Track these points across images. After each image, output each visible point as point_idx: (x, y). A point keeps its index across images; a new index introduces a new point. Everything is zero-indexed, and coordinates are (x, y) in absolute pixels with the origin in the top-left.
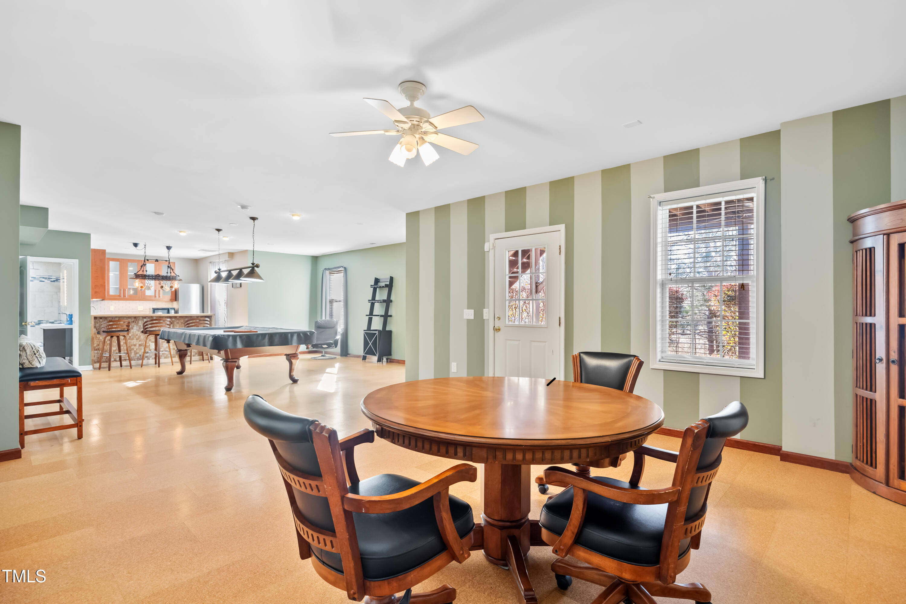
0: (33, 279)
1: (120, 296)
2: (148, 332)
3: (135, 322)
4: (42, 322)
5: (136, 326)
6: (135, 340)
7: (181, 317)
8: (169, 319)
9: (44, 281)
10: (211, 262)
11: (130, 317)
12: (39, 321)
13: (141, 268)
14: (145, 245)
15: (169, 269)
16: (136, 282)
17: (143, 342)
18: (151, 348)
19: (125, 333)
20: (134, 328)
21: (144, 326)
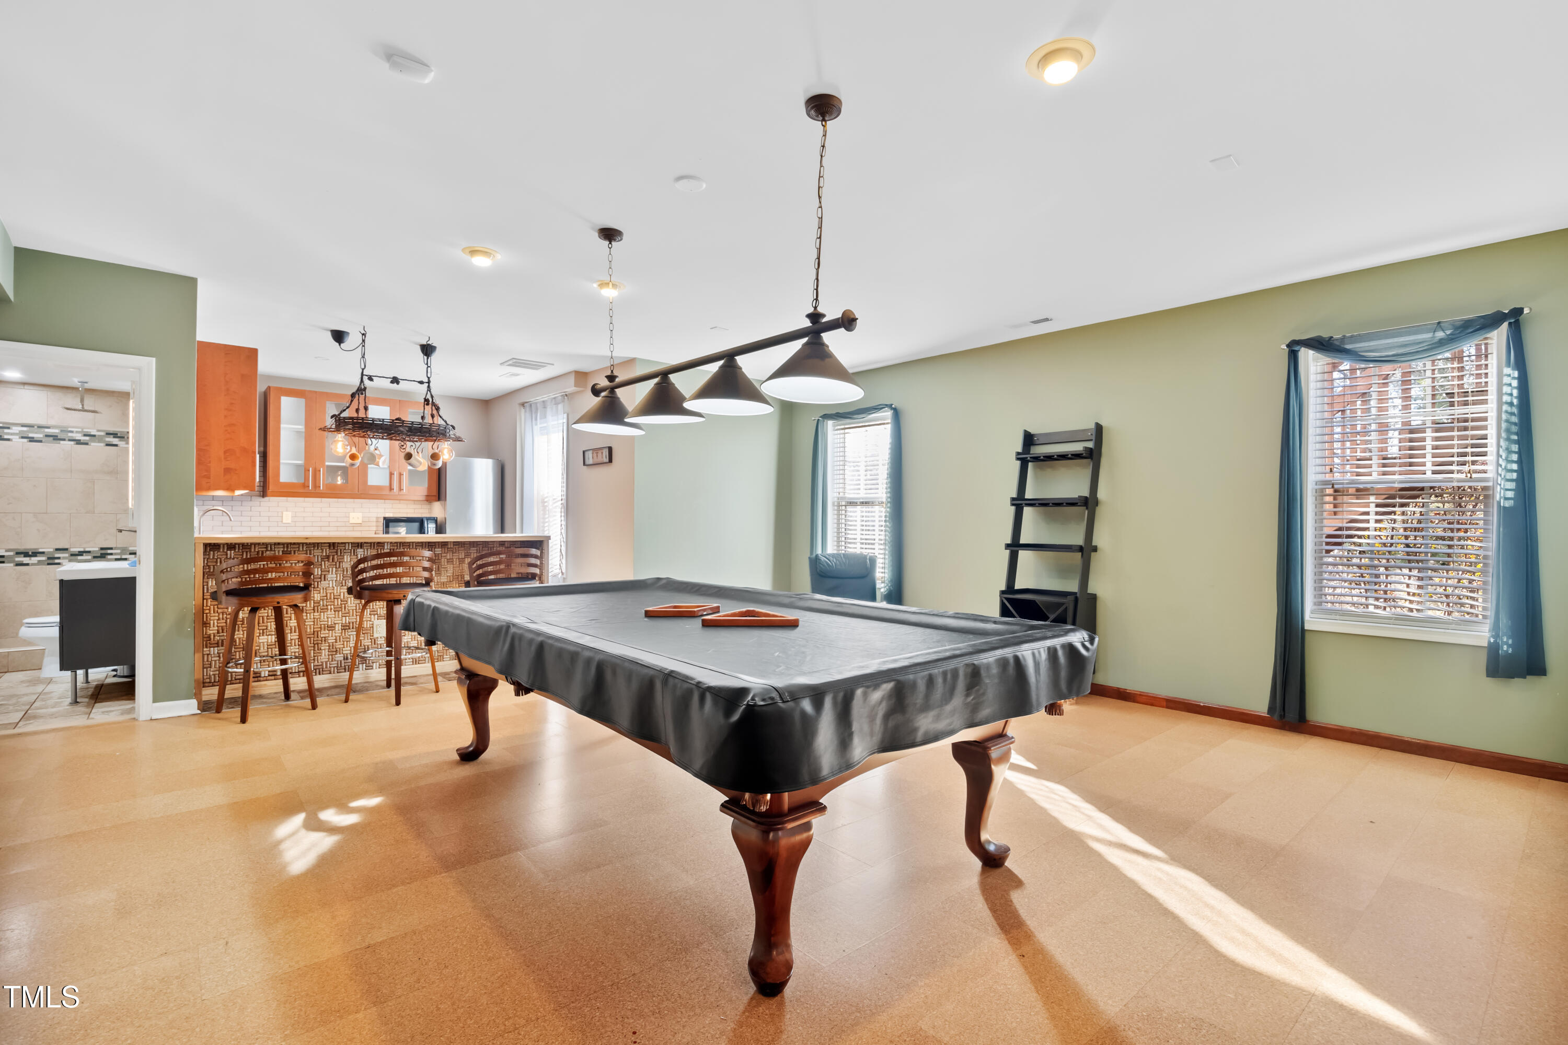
0: (87, 438)
1: (305, 485)
2: (366, 593)
3: (331, 558)
4: (109, 551)
5: (334, 569)
6: (330, 613)
7: (459, 545)
8: (427, 553)
9: (116, 445)
10: (523, 405)
11: (317, 545)
12: (102, 549)
13: (352, 401)
14: (363, 334)
15: (428, 408)
16: (339, 441)
17: (355, 619)
18: (376, 635)
19: (297, 598)
20: (329, 576)
21: (355, 574)
